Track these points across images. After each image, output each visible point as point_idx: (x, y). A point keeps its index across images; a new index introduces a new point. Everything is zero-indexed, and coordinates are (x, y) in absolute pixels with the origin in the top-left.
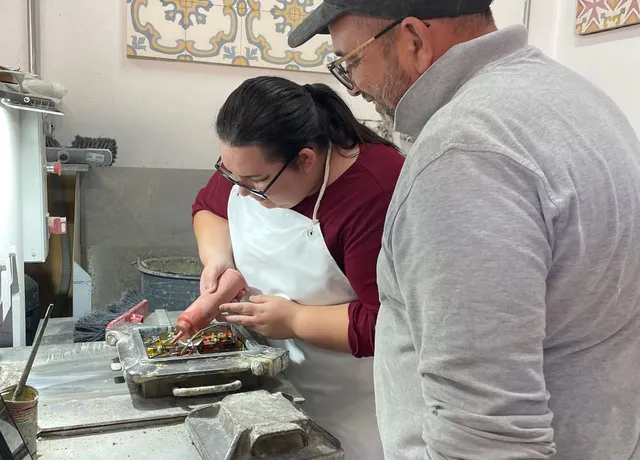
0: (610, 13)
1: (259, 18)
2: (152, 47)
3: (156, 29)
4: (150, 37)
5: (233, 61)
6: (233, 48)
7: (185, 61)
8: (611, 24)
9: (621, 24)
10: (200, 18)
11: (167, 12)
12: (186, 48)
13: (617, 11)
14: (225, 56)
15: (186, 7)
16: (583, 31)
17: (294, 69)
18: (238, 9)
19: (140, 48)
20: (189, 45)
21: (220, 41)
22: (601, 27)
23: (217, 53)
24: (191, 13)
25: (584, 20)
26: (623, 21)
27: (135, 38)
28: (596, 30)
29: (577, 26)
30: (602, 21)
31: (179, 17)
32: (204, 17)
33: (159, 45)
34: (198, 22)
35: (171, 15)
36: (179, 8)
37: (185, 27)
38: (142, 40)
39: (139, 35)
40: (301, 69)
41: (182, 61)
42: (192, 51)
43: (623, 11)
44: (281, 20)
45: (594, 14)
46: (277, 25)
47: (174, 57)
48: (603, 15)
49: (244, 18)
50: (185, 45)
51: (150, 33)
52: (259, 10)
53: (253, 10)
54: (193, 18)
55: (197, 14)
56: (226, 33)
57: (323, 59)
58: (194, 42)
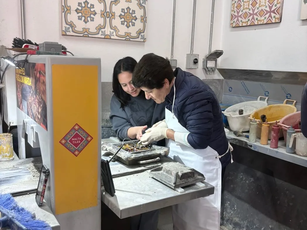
0: (244, 20)
1: (115, 19)
2: (73, 31)
3: (74, 23)
4: (72, 27)
5: (105, 37)
6: (105, 31)
7: (86, 37)
8: (244, 25)
9: (248, 25)
10: (92, 19)
11: (79, 17)
12: (86, 31)
13: (247, 20)
14: (102, 35)
15: (86, 15)
16: (234, 26)
17: (128, 40)
18: (106, 15)
19: (68, 31)
20: (87, 30)
21: (100, 28)
22: (241, 25)
23: (98, 33)
24: (88, 17)
25: (234, 22)
26: (249, 23)
27: (66, 27)
28: (239, 26)
29: (231, 24)
30: (241, 23)
31: (83, 18)
32: (93, 18)
33: (75, 30)
34: (91, 20)
35: (80, 17)
36: (83, 15)
37: (86, 23)
38: (69, 28)
39: (68, 26)
40: (131, 40)
41: (85, 37)
42: (89, 33)
43: (249, 20)
44: (123, 20)
45: (238, 20)
46: (122, 22)
47: (82, 35)
48: (241, 21)
49: (109, 19)
50: (86, 30)
51: (72, 25)
52: (114, 16)
53: (112, 15)
54: (89, 19)
55: (90, 17)
56: (102, 25)
57: (139, 36)
58: (89, 29)
